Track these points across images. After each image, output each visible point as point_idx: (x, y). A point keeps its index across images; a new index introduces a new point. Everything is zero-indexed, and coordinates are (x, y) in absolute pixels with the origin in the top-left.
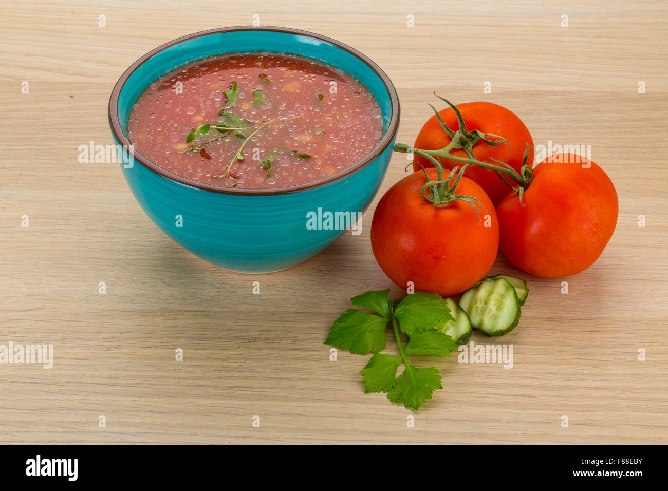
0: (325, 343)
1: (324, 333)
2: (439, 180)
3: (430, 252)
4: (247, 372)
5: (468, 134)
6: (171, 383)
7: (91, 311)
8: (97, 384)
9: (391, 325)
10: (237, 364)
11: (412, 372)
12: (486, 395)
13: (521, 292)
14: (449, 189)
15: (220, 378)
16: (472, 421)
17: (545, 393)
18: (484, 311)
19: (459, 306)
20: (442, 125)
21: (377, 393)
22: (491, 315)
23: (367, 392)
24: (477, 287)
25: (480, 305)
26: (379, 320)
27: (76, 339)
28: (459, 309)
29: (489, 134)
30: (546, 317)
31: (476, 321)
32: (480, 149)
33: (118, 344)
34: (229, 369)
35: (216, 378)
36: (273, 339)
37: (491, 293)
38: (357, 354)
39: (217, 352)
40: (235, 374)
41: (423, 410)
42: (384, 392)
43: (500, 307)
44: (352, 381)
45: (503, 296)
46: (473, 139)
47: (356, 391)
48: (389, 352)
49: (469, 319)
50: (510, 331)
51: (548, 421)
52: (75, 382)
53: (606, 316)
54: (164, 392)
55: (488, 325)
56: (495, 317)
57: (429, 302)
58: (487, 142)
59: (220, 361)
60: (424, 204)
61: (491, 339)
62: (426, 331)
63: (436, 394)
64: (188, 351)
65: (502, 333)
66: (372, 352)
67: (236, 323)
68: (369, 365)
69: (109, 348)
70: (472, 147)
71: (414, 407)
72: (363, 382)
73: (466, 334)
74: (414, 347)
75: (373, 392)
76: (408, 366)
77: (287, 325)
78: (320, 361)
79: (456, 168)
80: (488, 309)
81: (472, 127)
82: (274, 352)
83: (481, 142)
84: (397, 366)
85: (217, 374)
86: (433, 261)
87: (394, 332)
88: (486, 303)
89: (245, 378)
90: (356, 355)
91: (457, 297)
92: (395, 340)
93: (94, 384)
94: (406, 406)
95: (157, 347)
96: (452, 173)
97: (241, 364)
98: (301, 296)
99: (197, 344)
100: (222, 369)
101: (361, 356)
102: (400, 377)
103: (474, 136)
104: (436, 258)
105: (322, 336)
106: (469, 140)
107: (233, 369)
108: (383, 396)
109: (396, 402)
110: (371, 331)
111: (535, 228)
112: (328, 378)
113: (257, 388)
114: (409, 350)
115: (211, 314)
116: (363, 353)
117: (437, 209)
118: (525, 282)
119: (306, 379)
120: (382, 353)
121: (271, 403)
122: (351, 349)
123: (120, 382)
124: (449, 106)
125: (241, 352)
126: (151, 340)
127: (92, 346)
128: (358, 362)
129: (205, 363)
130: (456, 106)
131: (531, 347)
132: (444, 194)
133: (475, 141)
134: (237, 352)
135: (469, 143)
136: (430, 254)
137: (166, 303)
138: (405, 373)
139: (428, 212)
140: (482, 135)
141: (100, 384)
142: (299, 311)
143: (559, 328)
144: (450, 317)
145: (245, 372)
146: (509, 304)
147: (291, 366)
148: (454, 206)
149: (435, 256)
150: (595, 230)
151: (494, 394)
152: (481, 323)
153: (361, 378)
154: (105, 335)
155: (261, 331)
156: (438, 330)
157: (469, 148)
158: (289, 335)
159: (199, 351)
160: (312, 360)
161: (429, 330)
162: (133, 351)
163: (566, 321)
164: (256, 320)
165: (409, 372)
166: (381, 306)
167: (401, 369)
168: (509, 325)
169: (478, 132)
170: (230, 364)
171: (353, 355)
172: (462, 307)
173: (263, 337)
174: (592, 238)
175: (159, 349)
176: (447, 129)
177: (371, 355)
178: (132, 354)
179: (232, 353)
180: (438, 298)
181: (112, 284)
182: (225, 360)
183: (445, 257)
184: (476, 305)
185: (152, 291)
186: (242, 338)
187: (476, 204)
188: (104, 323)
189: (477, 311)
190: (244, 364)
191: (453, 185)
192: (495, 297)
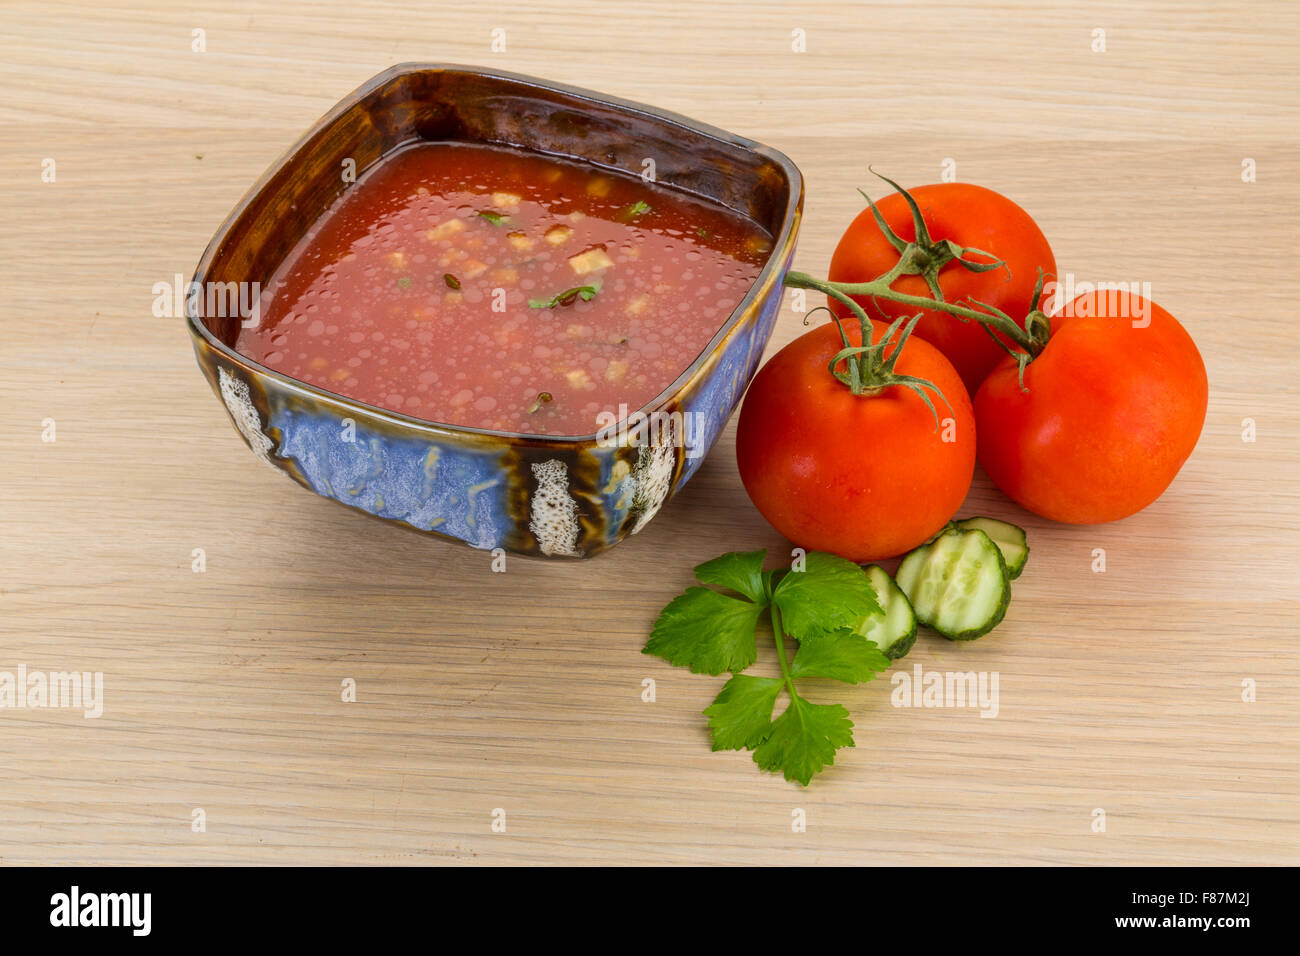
0: (643, 651)
1: (644, 631)
2: (864, 345)
3: (843, 480)
4: (497, 708)
5: (933, 246)
6: (357, 730)
7: (216, 586)
8: (220, 730)
9: (768, 617)
10: (479, 692)
11: (803, 709)
12: (937, 756)
13: (1012, 553)
14: (884, 361)
15: (446, 720)
16: (907, 807)
17: (1047, 752)
18: (941, 592)
19: (896, 583)
20: (883, 228)
21: (734, 750)
22: (953, 600)
23: (715, 748)
24: (930, 545)
25: (934, 580)
26: (744, 609)
27: (185, 642)
28: (895, 587)
29: (970, 249)
30: (1061, 602)
31: (925, 610)
32: (952, 278)
33: (263, 652)
34: (464, 702)
35: (439, 719)
36: (548, 644)
37: (955, 557)
38: (702, 672)
39: (441, 668)
40: (474, 713)
41: (817, 785)
42: (748, 749)
43: (971, 585)
44: (690, 727)
45: (977, 565)
46: (940, 256)
47: (695, 746)
48: (760, 672)
49: (912, 608)
50: (988, 631)
51: (1048, 808)
52: (179, 728)
53: (1174, 599)
54: (343, 747)
55: (947, 620)
56: (962, 605)
57: (837, 577)
58: (966, 264)
59: (448, 686)
60: (834, 390)
61: (954, 645)
62: (828, 632)
63: (842, 755)
64: (391, 666)
65: (973, 635)
66: (729, 670)
67: (482, 612)
68: (723, 697)
69: (245, 661)
70: (937, 271)
71: (800, 780)
72: (708, 730)
73: (904, 638)
74: (807, 662)
75: (727, 749)
76: (796, 700)
77: (575, 616)
78: (633, 688)
79: (900, 320)
80: (949, 589)
81: (941, 233)
82: (549, 669)
83: (954, 264)
84: (774, 698)
85: (441, 713)
86: (847, 498)
87: (772, 630)
88: (945, 577)
89: (493, 720)
90: (700, 676)
91: (892, 564)
92: (773, 646)
93: (215, 730)
94: (787, 777)
95: (334, 659)
96: (892, 330)
97: (486, 692)
98: (604, 558)
100: (453, 703)
101: (711, 677)
102: (778, 720)
103: (942, 250)
104: (853, 493)
105: (638, 636)
106: (933, 258)
107: (470, 702)
108: (745, 756)
109: (769, 769)
110: (729, 631)
111: (1046, 434)
112: (646, 720)
113: (514, 739)
114: (798, 669)
115: (436, 593)
116: (713, 672)
117: (859, 399)
118: (1024, 533)
119: (607, 723)
120: (748, 672)
121: (537, 769)
122: (691, 664)
123: (263, 726)
124: (896, 191)
125: (487, 669)
126: (322, 644)
127: (215, 655)
128: (700, 689)
129: (421, 690)
130: (910, 190)
131: (1027, 660)
132: (873, 371)
133: (945, 260)
134: (480, 669)
135: (934, 264)
136: (842, 484)
137: (355, 571)
138: (789, 711)
139: (841, 406)
140: (956, 250)
141: (226, 731)
143: (1083, 622)
144: (874, 607)
145: (491, 707)
146: (989, 579)
147: (577, 697)
148: (891, 394)
149: (852, 488)
150: (1158, 443)
151: (952, 754)
152: (935, 616)
153: (707, 722)
154: (239, 635)
155: (526, 627)
156: (852, 630)
157: (932, 273)
158: (578, 636)
159: (412, 667)
160: (617, 685)
161: (835, 630)
162: (289, 666)
163: (1099, 609)
164: (519, 605)
165: (797, 711)
166: (749, 581)
167: (783, 703)
168: (987, 620)
169: (950, 244)
170: (466, 692)
171: (694, 676)
172: (899, 585)
173: (529, 639)
174: (1152, 457)
175: (337, 663)
176: (893, 235)
177: (729, 676)
178: (287, 671)
179: (470, 670)
180: (856, 571)
181: (257, 534)
182: (457, 684)
183: (869, 491)
184: (928, 580)
185: (331, 548)
186: (491, 641)
187: (931, 394)
188: (238, 611)
189: (928, 592)
190: (491, 692)
191: (893, 353)
192: (963, 565)
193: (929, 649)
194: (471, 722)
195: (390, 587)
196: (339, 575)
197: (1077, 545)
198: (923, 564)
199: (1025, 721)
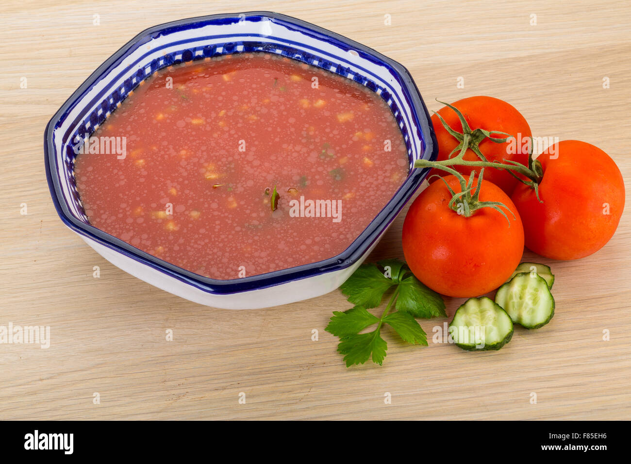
4: (315, 401)
5: (472, 132)
7: (150, 359)
10: (303, 394)
13: (548, 278)
14: (472, 196)
15: (291, 411)
18: (520, 305)
19: (496, 303)
22: (528, 309)
24: (509, 283)
25: (515, 300)
27: (145, 392)
28: (498, 307)
29: (494, 132)
30: (574, 300)
31: (514, 316)
32: (486, 147)
33: (186, 390)
34: (297, 401)
35: (288, 412)
36: (330, 362)
37: (524, 287)
39: (281, 384)
40: (304, 406)
43: (535, 301)
45: (536, 290)
46: (477, 137)
49: (509, 317)
50: (548, 323)
55: (526, 320)
56: (533, 311)
58: (492, 139)
59: (287, 394)
61: (531, 331)
64: (254, 387)
65: (541, 325)
67: (290, 352)
69: (179, 397)
70: (478, 145)
73: (509, 333)
79: (473, 173)
80: (524, 305)
81: (476, 126)
82: (335, 376)
83: (486, 139)
85: (288, 408)
86: (474, 269)
88: (521, 298)
91: (492, 296)
95: (224, 388)
96: (471, 179)
97: (307, 393)
99: (261, 379)
100: (292, 402)
103: (478, 134)
106: (473, 138)
107: (301, 400)
117: (467, 219)
118: (549, 267)
125: (303, 381)
126: (216, 381)
127: (162, 396)
129: (273, 398)
130: (452, 104)
131: (568, 333)
132: (469, 203)
133: (481, 139)
134: (300, 382)
135: (475, 141)
136: (470, 263)
137: (220, 340)
139: (459, 224)
140: (487, 133)
143: (589, 309)
145: (312, 401)
146: (544, 295)
147: (354, 388)
149: (475, 264)
151: (547, 388)
152: (520, 318)
154: (172, 383)
155: (316, 355)
157: (475, 147)
159: (265, 386)
162: (202, 396)
163: (594, 300)
164: (309, 345)
168: (547, 317)
169: (482, 130)
170: (297, 395)
172: (498, 304)
173: (319, 361)
175: (227, 390)
176: (452, 131)
178: (202, 399)
179: (296, 383)
182: (291, 391)
183: (484, 263)
184: (512, 301)
185: (204, 329)
186: (300, 366)
187: (502, 208)
188: (167, 370)
189: (514, 307)
190: (309, 393)
191: (475, 191)
192: (529, 292)
193: (519, 335)
194: (304, 411)
195: (240, 345)
196: (212, 343)
197: (573, 269)
198: (507, 293)
199: (578, 365)
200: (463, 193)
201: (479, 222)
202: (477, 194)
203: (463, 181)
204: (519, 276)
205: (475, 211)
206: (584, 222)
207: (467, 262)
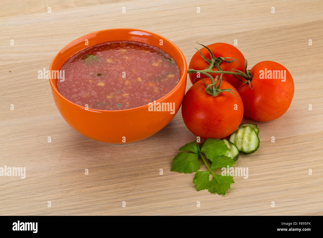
0: (171, 171)
1: (169, 166)
4: (138, 191)
6: (104, 203)
7: (54, 175)
8: (68, 210)
9: (201, 157)
10: (132, 188)
11: (216, 177)
12: (254, 182)
13: (256, 130)
14: (217, 87)
15: (126, 196)
16: (251, 195)
17: (280, 176)
18: (242, 143)
20: (203, 57)
21: (203, 190)
22: (246, 144)
23: (198, 190)
24: (236, 132)
25: (240, 140)
26: (194, 155)
28: (231, 143)
29: (226, 58)
31: (240, 148)
32: (223, 66)
33: (72, 188)
34: (130, 191)
35: (125, 196)
36: (146, 173)
37: (244, 134)
38: (188, 173)
39: (121, 184)
40: (133, 193)
41: (227, 194)
42: (206, 189)
43: (250, 140)
44: (189, 186)
45: (250, 134)
46: (219, 61)
47: (193, 191)
48: (202, 170)
49: (237, 147)
50: (257, 150)
51: (286, 189)
52: (58, 211)
53: (297, 135)
54: (102, 208)
55: (246, 149)
56: (249, 145)
57: (217, 143)
58: (227, 62)
59: (124, 188)
60: (207, 96)
61: (248, 155)
62: (218, 156)
63: (232, 186)
64: (107, 186)
65: (253, 152)
66: (194, 171)
67: (126, 169)
68: (196, 177)
69: (69, 191)
70: (219, 65)
71: (223, 194)
72: (195, 186)
73: (237, 155)
74: (215, 165)
75: (201, 190)
76: (214, 175)
77: (150, 165)
78: (172, 180)
79: (217, 77)
80: (244, 142)
81: (218, 56)
82: (148, 179)
83: (223, 62)
84: (208, 176)
85: (125, 195)
86: (218, 122)
87: (202, 160)
88: (242, 139)
89: (139, 194)
90: (187, 174)
91: (228, 138)
92: (203, 163)
93: (67, 210)
94: (219, 194)
95: (92, 187)
96: (216, 79)
97: (134, 188)
98: (152, 150)
99: (110, 182)
100: (127, 192)
101: (190, 174)
102: (211, 181)
103: (219, 60)
104: (219, 121)
107: (131, 191)
108: (206, 191)
109: (213, 193)
110: (192, 161)
111: (258, 99)
112: (177, 187)
113: (147, 198)
114: (213, 167)
115: (112, 166)
116: (191, 172)
117: (214, 97)
118: (256, 125)
119: (168, 189)
120: (199, 170)
121: (155, 204)
122: (184, 171)
123: (79, 207)
124: (203, 47)
125: (133, 182)
126: (87, 184)
127: (60, 191)
128: (189, 177)
129: (117, 190)
130: (207, 46)
131: (267, 156)
134: (131, 182)
135: (217, 63)
136: (216, 119)
137: (89, 165)
138: (213, 178)
139: (210, 100)
140: (223, 58)
141: (70, 209)
142: (153, 157)
143: (277, 144)
144: (227, 149)
146: (254, 137)
147: (158, 184)
148: (221, 95)
150: (287, 95)
152: (242, 149)
154: (65, 185)
155: (139, 170)
156: (224, 155)
157: (217, 66)
158: (152, 170)
159: (113, 185)
160: (167, 180)
161: (220, 156)
162: (80, 191)
163: (280, 140)
164: (135, 165)
165: (215, 177)
166: (193, 148)
167: (211, 177)
168: (256, 147)
169: (221, 57)
170: (129, 189)
171: (186, 174)
173: (140, 173)
175: (93, 188)
176: (206, 59)
177: (195, 173)
178: (80, 192)
179: (128, 183)
180: (220, 141)
181: (60, 160)
182: (126, 187)
183: (223, 120)
184: (238, 140)
185: (81, 160)
186: (131, 175)
188: (62, 180)
189: (239, 143)
190: (136, 188)
191: (218, 85)
192: (246, 135)
193: (242, 157)
194: (133, 196)
195: (100, 167)
196: (85, 166)
197: (269, 127)
198: (235, 137)
199: (273, 170)
200: (212, 85)
201: (220, 99)
202: (219, 86)
203: (212, 78)
204: (241, 128)
205: (218, 94)
206: (274, 98)
207: (214, 118)
